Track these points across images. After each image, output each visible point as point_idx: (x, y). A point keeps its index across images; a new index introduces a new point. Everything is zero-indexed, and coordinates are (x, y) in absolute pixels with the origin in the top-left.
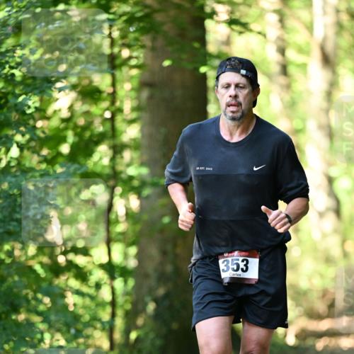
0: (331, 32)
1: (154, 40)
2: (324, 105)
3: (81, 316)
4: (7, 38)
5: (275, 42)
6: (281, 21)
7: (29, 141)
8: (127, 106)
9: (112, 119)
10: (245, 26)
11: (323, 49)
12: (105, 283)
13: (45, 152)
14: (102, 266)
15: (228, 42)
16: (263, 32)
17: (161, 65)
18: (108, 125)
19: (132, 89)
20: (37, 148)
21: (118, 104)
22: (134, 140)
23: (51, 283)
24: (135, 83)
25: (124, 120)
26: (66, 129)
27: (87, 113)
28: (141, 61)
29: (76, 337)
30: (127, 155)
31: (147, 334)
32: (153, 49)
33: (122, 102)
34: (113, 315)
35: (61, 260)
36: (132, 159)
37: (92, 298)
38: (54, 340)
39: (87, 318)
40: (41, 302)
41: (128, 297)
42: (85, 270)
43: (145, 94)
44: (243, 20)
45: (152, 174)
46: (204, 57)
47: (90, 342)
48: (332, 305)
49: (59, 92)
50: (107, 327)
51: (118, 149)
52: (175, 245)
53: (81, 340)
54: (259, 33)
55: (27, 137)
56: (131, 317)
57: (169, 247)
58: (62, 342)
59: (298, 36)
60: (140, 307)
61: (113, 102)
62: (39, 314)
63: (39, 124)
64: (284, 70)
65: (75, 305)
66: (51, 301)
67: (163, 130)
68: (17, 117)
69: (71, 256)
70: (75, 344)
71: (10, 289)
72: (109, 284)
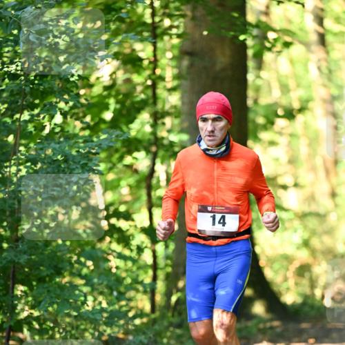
1: (194, 9)
3: (124, 278)
4: (52, 8)
5: (313, 12)
7: (72, 108)
8: (169, 74)
9: (154, 86)
12: (146, 247)
13: (88, 119)
14: (144, 230)
15: (267, 14)
16: (301, 2)
17: (202, 34)
18: (150, 92)
19: (173, 58)
20: (81, 115)
21: (158, 72)
22: (175, 107)
23: (93, 247)
24: (176, 52)
25: (165, 87)
26: (109, 96)
27: (128, 81)
28: (181, 31)
29: (119, 299)
30: (168, 121)
32: (193, 18)
33: (163, 69)
34: (155, 278)
36: (173, 125)
37: (134, 261)
38: (97, 302)
39: (129, 281)
40: (84, 265)
41: (169, 262)
42: (128, 233)
43: (186, 63)
46: (244, 27)
47: (132, 304)
49: (102, 61)
50: (148, 290)
51: (159, 116)
53: (123, 303)
54: (297, 3)
55: (71, 103)
56: (172, 280)
58: (104, 305)
60: (181, 270)
61: (154, 69)
62: (82, 277)
63: (82, 92)
64: (322, 40)
65: (117, 268)
66: (94, 264)
68: (60, 85)
69: (113, 221)
70: (117, 307)
71: (54, 252)
72: (150, 248)
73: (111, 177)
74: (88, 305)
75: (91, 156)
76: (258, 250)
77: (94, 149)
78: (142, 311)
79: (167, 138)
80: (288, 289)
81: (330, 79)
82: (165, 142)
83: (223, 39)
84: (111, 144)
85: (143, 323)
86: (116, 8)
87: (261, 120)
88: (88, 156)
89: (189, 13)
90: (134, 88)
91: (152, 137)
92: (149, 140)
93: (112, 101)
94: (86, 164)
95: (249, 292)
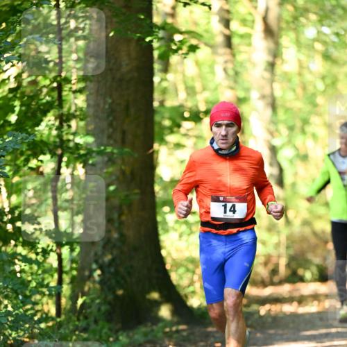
3: (30, 281)
9: (60, 89)
12: (51, 250)
15: (173, 15)
16: (208, 4)
18: (55, 94)
22: (81, 109)
27: (34, 83)
29: (24, 303)
30: (73, 123)
31: (93, 300)
34: (60, 282)
35: (9, 227)
36: (77, 126)
37: (37, 262)
38: (2, 306)
39: (34, 284)
41: (74, 265)
46: (151, 28)
47: (38, 307)
49: (7, 63)
50: (53, 293)
51: (64, 118)
53: (29, 307)
54: (203, 4)
56: (77, 283)
57: (115, 216)
58: (10, 308)
60: (87, 273)
64: (228, 42)
69: (19, 224)
70: (21, 310)
72: (55, 252)
73: (16, 179)
76: (164, 253)
78: (47, 314)
79: (73, 140)
80: (194, 292)
81: (236, 82)
82: (71, 144)
83: (129, 41)
84: (16, 147)
85: (48, 327)
86: (21, 9)
87: (167, 123)
90: (41, 90)
91: (58, 140)
92: (55, 142)
95: (155, 295)
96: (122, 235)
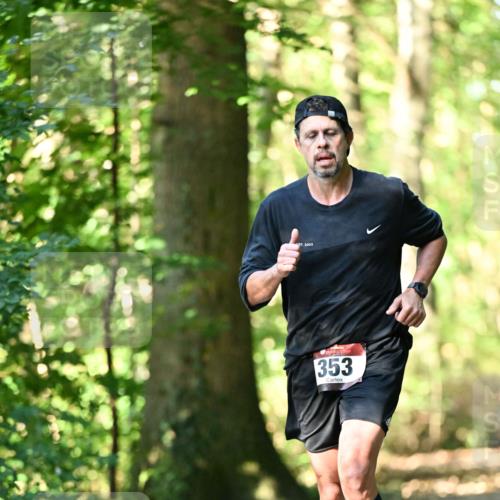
0: (422, 50)
1: (172, 59)
2: (413, 151)
3: (71, 449)
5: (344, 63)
6: (352, 33)
8: (135, 152)
9: (114, 171)
10: (302, 39)
11: (411, 72)
12: (103, 403)
13: (19, 218)
14: (100, 379)
15: (277, 65)
17: (183, 95)
18: (108, 181)
19: (142, 129)
20: (9, 212)
21: (122, 150)
22: (145, 201)
23: (27, 403)
24: (146, 120)
25: (130, 173)
26: (49, 185)
27: (78, 163)
28: (155, 89)
29: (63, 479)
30: (135, 222)
31: (162, 475)
32: (172, 72)
33: (127, 146)
34: (115, 448)
35: (42, 370)
36: (141, 227)
37: (85, 424)
38: (32, 483)
39: (78, 452)
40: (13, 429)
41: (136, 425)
42: (77, 384)
43: (160, 136)
44: (300, 31)
45: (171, 249)
46: (245, 84)
48: (424, 434)
49: (39, 133)
50: (106, 466)
51: (122, 213)
52: (203, 350)
53: (70, 484)
54: (323, 48)
56: (140, 451)
57: (194, 353)
58: (43, 487)
59: (376, 54)
60: (154, 436)
61: (115, 148)
62: (10, 446)
63: (11, 178)
65: (61, 433)
66: (27, 429)
67: (186, 187)
69: (56, 365)
70: (61, 491)
72: (109, 405)
74: (18, 488)
75: (24, 271)
76: (264, 407)
77: (27, 261)
79: (133, 246)
80: (308, 465)
83: (213, 103)
88: (18, 272)
89: (165, 64)
90: (86, 176)
93: (53, 192)
94: (16, 284)
95: (251, 468)
96: (204, 382)
